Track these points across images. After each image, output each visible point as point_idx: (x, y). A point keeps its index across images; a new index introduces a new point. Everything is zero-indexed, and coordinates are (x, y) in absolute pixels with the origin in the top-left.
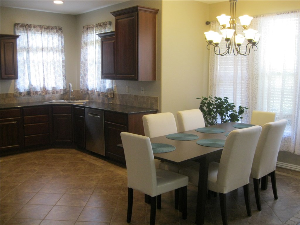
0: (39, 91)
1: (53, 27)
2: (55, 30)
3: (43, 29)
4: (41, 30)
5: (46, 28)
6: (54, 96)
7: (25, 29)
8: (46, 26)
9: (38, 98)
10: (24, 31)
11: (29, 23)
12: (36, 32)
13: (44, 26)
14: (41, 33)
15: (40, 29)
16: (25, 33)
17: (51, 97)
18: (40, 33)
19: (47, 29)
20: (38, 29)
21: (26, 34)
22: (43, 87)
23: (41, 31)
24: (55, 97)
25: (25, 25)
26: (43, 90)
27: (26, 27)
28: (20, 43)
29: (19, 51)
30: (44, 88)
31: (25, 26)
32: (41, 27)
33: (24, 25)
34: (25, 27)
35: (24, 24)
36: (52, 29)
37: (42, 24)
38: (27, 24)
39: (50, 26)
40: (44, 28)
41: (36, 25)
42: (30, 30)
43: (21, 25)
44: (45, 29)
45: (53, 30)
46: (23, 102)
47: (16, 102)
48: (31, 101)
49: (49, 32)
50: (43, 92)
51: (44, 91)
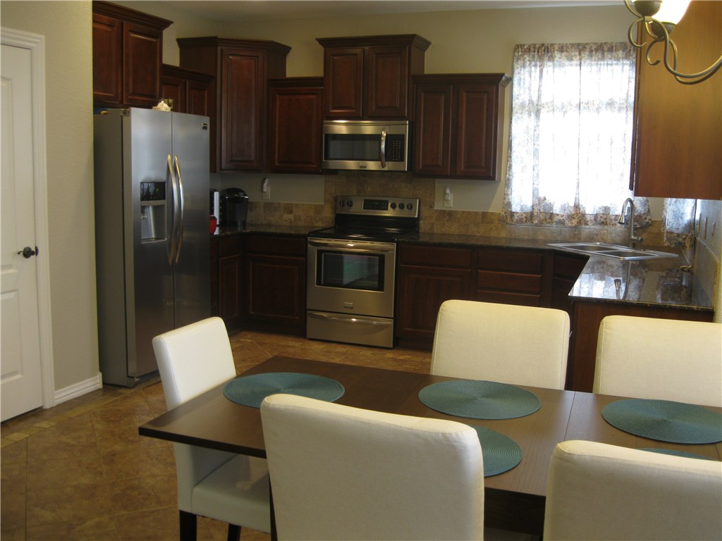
0: (558, 215)
1: (614, 45)
2: (621, 52)
3: (587, 53)
4: (580, 55)
5: (593, 49)
6: (607, 230)
7: (536, 56)
8: (595, 44)
9: (561, 231)
10: (533, 63)
11: (547, 41)
12: (567, 63)
13: (587, 44)
14: (579, 63)
15: (577, 53)
16: (535, 66)
17: (597, 234)
18: (576, 65)
19: (597, 50)
20: (573, 54)
21: (538, 69)
22: (575, 204)
23: (580, 59)
24: (611, 233)
25: (537, 46)
26: (573, 212)
27: (538, 52)
28: (522, 92)
29: (517, 112)
30: (577, 207)
31: (536, 50)
32: (580, 47)
33: (535, 48)
34: (536, 53)
35: (535, 45)
36: (611, 50)
37: (582, 40)
38: (543, 45)
39: (606, 43)
40: (588, 50)
41: (567, 44)
42: (551, 58)
43: (526, 47)
44: (591, 51)
45: (614, 54)
46: (522, 236)
47: (503, 234)
48: (541, 237)
49: (603, 58)
50: (574, 218)
51: (575, 216)
